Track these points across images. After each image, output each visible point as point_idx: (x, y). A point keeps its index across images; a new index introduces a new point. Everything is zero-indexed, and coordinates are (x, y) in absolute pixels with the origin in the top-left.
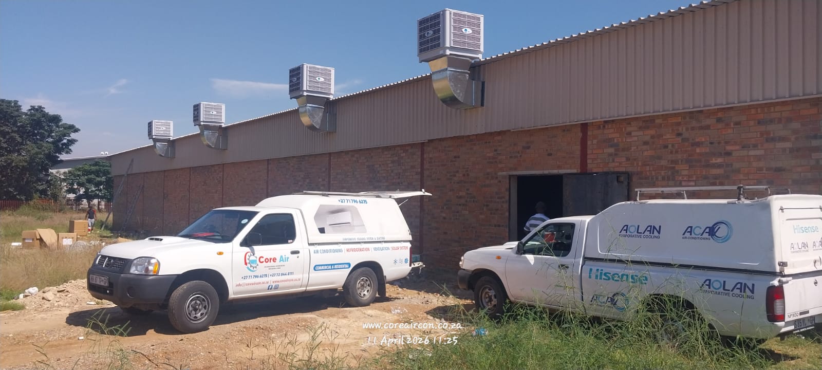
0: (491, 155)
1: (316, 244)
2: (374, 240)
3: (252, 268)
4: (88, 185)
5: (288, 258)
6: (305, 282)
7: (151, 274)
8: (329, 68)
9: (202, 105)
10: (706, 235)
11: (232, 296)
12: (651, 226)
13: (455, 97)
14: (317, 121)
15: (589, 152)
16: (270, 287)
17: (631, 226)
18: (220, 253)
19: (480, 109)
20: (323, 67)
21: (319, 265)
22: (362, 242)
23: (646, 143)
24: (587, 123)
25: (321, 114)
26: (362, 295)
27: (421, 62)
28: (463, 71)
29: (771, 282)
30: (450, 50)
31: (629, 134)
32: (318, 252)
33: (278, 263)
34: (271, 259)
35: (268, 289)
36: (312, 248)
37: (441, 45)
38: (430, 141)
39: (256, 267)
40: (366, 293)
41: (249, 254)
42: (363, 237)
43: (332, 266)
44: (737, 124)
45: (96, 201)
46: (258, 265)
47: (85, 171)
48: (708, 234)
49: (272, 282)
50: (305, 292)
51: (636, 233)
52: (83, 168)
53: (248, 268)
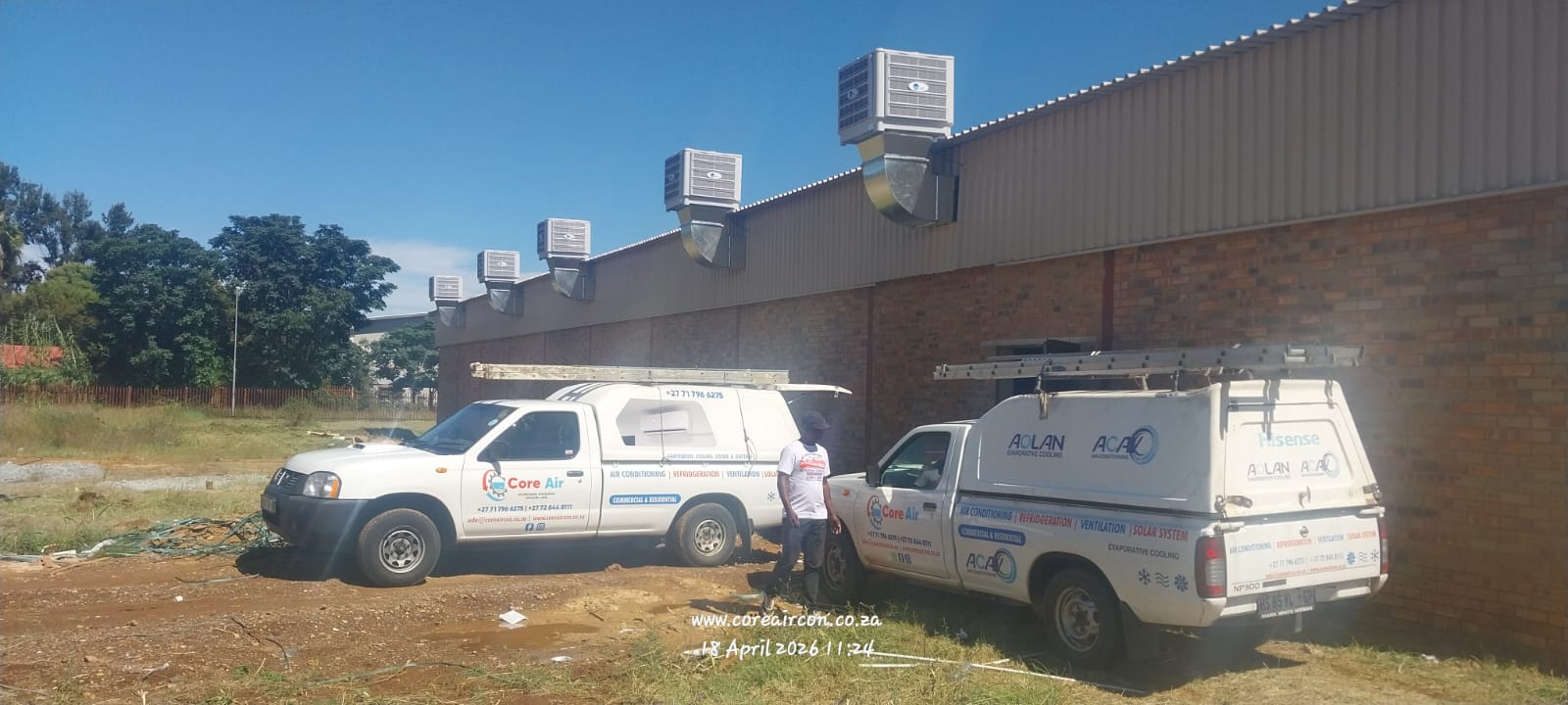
0: (970, 309)
1: (616, 462)
2: (730, 459)
3: (495, 496)
4: (412, 364)
5: (561, 482)
6: (594, 521)
7: (327, 497)
8: (731, 155)
9: (549, 223)
10: (1123, 452)
11: (461, 536)
12: (1050, 436)
13: (901, 207)
14: (709, 251)
15: (1116, 304)
16: (530, 527)
17: (1026, 436)
18: (442, 471)
19: (951, 226)
20: (719, 154)
21: (620, 496)
22: (706, 462)
23: (1202, 288)
24: (1113, 251)
25: (717, 238)
26: (703, 548)
27: (844, 143)
28: (915, 158)
29: (1203, 530)
30: (885, 122)
31: (1176, 270)
32: (618, 475)
33: (542, 489)
34: (529, 483)
35: (527, 529)
36: (608, 468)
37: (870, 113)
38: (882, 284)
39: (503, 494)
40: (711, 547)
41: (491, 473)
42: (709, 453)
43: (645, 499)
44: (1342, 251)
45: (426, 392)
46: (506, 491)
47: (408, 337)
48: (1125, 449)
49: (532, 519)
50: (596, 537)
51: (1030, 448)
52: (404, 332)
53: (489, 495)
